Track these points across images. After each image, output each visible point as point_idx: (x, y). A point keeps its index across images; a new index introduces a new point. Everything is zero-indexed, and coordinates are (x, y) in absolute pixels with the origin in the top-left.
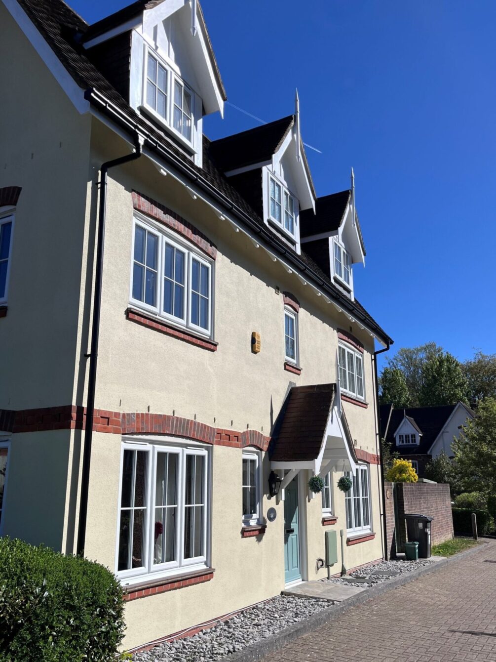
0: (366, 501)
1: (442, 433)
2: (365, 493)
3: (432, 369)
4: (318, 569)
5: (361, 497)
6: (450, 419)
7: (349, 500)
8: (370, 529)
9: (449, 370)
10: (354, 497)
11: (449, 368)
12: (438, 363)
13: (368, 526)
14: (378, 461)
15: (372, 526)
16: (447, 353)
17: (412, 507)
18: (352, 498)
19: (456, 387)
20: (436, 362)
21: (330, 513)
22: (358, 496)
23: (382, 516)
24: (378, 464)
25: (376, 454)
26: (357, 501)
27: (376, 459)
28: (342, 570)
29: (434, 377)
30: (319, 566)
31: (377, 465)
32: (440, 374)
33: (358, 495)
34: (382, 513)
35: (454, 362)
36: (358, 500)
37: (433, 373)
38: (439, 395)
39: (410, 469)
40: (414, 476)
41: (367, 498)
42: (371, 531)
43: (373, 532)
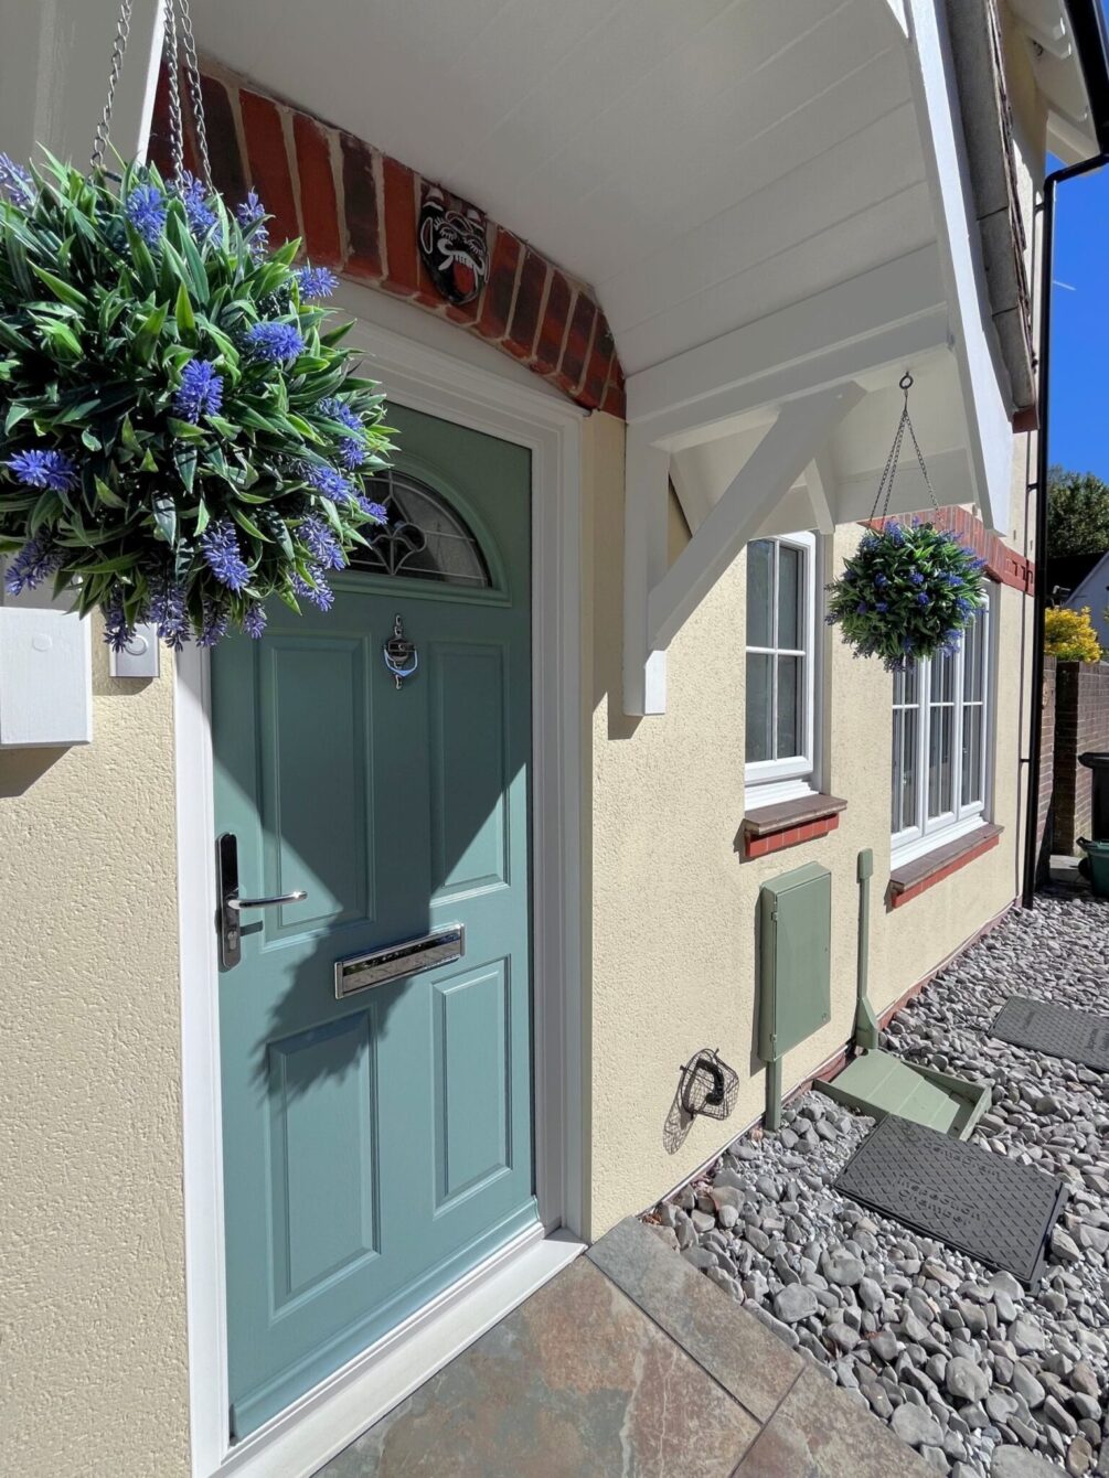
0: (974, 717)
1: (1073, 600)
2: (974, 688)
3: (1055, 502)
4: (689, 1112)
5: (959, 704)
6: (1091, 574)
7: (911, 716)
8: (982, 814)
9: (1088, 503)
10: (930, 705)
11: (1088, 498)
12: (1068, 493)
13: (978, 803)
14: (1026, 578)
15: (990, 802)
16: (1089, 473)
17: (1092, 730)
18: (925, 705)
19: (1098, 529)
20: (1064, 491)
21: (807, 778)
22: (946, 700)
23: (1026, 766)
24: (1026, 591)
25: (1022, 554)
26: (943, 719)
27: (1021, 571)
28: (856, 1028)
29: (1057, 515)
30: (698, 1097)
31: (1021, 593)
32: (1070, 510)
33: (949, 696)
34: (1026, 755)
35: (1099, 488)
36: (948, 712)
37: (1055, 509)
38: (1064, 545)
39: (1083, 631)
40: (1091, 650)
41: (980, 707)
42: (985, 820)
43: (992, 822)
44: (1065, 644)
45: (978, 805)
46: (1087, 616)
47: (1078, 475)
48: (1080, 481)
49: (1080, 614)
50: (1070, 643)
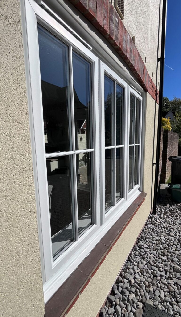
14: (156, 96)
15: (142, 184)
23: (155, 165)
24: (156, 101)
25: (155, 85)
27: (155, 92)
34: (155, 162)
39: (168, 123)
40: (169, 128)
41: (139, 146)
42: (140, 191)
43: (142, 192)
44: (164, 126)
45: (138, 186)
46: (169, 119)
47: (164, 97)
48: (165, 98)
49: (167, 119)
50: (165, 126)
